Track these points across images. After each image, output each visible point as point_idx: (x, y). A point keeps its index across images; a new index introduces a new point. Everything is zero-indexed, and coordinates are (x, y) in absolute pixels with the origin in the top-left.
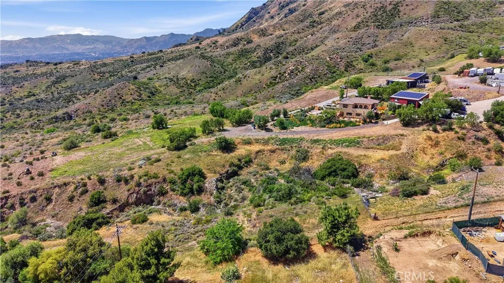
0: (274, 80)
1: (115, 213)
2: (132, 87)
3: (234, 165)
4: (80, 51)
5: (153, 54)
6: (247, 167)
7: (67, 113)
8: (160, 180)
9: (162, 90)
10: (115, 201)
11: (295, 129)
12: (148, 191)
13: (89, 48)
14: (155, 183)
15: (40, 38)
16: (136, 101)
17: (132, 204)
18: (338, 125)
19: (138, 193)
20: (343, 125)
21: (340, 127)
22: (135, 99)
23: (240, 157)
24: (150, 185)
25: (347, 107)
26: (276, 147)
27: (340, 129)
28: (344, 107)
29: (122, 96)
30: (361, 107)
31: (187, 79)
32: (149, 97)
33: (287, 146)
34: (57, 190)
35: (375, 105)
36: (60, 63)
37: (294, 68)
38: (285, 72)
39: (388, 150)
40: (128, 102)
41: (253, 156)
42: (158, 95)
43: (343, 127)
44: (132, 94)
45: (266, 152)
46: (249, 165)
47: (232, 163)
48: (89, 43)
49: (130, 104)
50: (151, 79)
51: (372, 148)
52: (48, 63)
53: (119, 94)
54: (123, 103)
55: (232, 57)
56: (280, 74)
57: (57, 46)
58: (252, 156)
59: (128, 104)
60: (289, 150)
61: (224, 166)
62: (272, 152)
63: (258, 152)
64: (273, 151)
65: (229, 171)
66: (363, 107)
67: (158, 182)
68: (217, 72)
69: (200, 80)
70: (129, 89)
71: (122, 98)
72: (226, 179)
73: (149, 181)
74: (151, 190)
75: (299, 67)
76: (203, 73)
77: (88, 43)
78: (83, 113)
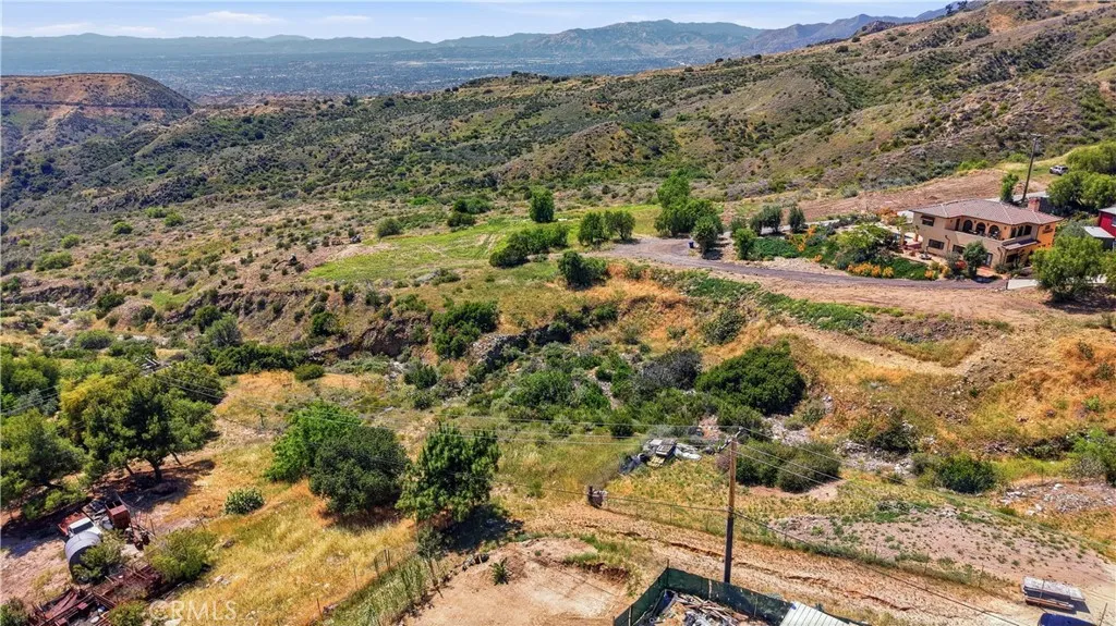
0: (908, 136)
1: (332, 356)
2: (622, 133)
3: (565, 317)
4: (662, 55)
5: (737, 65)
6: (597, 327)
7: (489, 175)
8: (423, 315)
9: (683, 144)
10: (343, 336)
11: (781, 262)
12: (397, 332)
13: (677, 50)
14: (414, 320)
15: (595, 30)
16: (616, 164)
17: (368, 349)
18: (877, 270)
19: (379, 332)
20: (889, 271)
21: (879, 276)
22: (616, 160)
23: (588, 304)
24: (404, 322)
25: (931, 224)
26: (683, 295)
27: (878, 280)
28: (924, 223)
29: (593, 151)
30: (981, 229)
31: (749, 122)
32: (647, 157)
33: (707, 300)
34: (293, 298)
35: (1034, 229)
36: (563, 80)
37: (978, 106)
38: (946, 118)
39: (925, 360)
40: (599, 165)
41: (623, 306)
42: (668, 154)
43: (887, 277)
44: (612, 149)
45: (655, 304)
46: (604, 324)
47: (564, 312)
48: (682, 38)
49: (601, 168)
50: (684, 120)
51: (882, 344)
52: (544, 79)
53: (588, 146)
54: (590, 164)
55: (897, 73)
56: (932, 120)
57: (622, 45)
58: (621, 306)
59: (598, 168)
60: (706, 310)
61: (544, 315)
62: (666, 307)
63: (636, 301)
64: (670, 305)
65: (549, 329)
66: (987, 231)
67: (419, 319)
68: (830, 110)
69: (779, 126)
70: (612, 138)
71: (592, 154)
72: (536, 344)
73: (406, 315)
74: (404, 331)
75: (994, 104)
76: (792, 110)
77: (678, 39)
78: (514, 178)
